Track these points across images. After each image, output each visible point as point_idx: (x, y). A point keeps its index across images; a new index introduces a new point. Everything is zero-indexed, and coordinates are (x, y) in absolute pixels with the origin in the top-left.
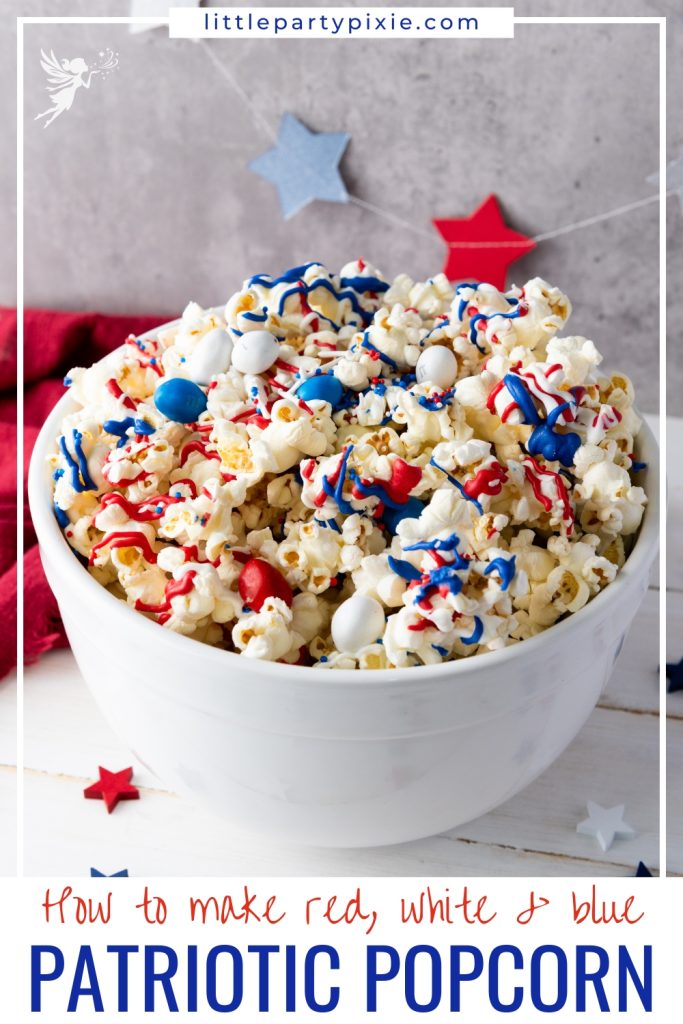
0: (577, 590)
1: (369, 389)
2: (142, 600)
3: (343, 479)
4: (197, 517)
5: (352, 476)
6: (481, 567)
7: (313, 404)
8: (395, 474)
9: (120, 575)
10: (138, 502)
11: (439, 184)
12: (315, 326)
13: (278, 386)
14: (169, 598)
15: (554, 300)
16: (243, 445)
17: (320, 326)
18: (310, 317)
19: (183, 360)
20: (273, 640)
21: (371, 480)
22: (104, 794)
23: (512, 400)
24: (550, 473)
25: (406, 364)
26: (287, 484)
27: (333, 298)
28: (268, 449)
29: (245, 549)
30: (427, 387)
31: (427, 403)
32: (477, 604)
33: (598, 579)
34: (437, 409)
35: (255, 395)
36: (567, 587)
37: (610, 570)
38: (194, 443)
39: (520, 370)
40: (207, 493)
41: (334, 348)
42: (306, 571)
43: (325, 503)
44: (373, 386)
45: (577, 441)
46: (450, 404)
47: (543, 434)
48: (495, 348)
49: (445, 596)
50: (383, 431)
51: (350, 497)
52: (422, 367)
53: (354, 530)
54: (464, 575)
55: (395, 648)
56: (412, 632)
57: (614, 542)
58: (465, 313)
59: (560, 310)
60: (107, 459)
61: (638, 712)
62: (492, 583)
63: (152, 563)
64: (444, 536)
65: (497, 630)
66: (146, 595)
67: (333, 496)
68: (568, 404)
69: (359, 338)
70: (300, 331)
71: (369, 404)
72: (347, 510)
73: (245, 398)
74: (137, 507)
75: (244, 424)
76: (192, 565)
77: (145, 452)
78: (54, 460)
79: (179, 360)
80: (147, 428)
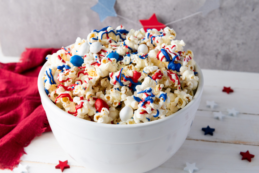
0: (182, 103)
1: (126, 55)
2: (69, 111)
3: (121, 76)
4: (83, 88)
5: (123, 76)
6: (158, 96)
7: (112, 59)
8: (134, 75)
9: (63, 105)
10: (67, 86)
11: (139, 11)
12: (110, 42)
13: (102, 56)
14: (76, 110)
15: (172, 32)
16: (94, 70)
17: (112, 42)
18: (109, 40)
19: (77, 51)
20: (105, 119)
21: (128, 76)
22: (61, 167)
23: (163, 55)
24: (174, 74)
25: (135, 49)
26: (106, 80)
27: (115, 35)
28: (101, 70)
29: (96, 97)
30: (141, 53)
31: (141, 57)
32: (158, 106)
33: (188, 100)
34: (144, 59)
35: (96, 58)
36: (180, 102)
37: (191, 97)
38: (81, 71)
39: (165, 48)
40: (85, 82)
41: (116, 46)
42: (112, 101)
43: (116, 83)
44: (127, 55)
45: (180, 65)
46: (147, 57)
47: (171, 64)
48: (158, 44)
49: (149, 104)
50: (130, 65)
51: (123, 81)
52: (139, 50)
53: (124, 90)
54: (154, 98)
55: (137, 119)
56: (141, 114)
57: (191, 92)
58: (149, 37)
59: (173, 34)
60: (59, 76)
61: (197, 140)
62: (161, 100)
63: (72, 101)
64: (148, 89)
65: (163, 113)
66: (70, 110)
67: (118, 81)
68: (178, 55)
69: (122, 43)
70: (107, 43)
71: (126, 59)
72: (122, 85)
73: (94, 59)
74: (67, 87)
75: (94, 66)
76: (82, 101)
77: (68, 73)
78: (44, 78)
79: (76, 51)
80: (69, 67)
